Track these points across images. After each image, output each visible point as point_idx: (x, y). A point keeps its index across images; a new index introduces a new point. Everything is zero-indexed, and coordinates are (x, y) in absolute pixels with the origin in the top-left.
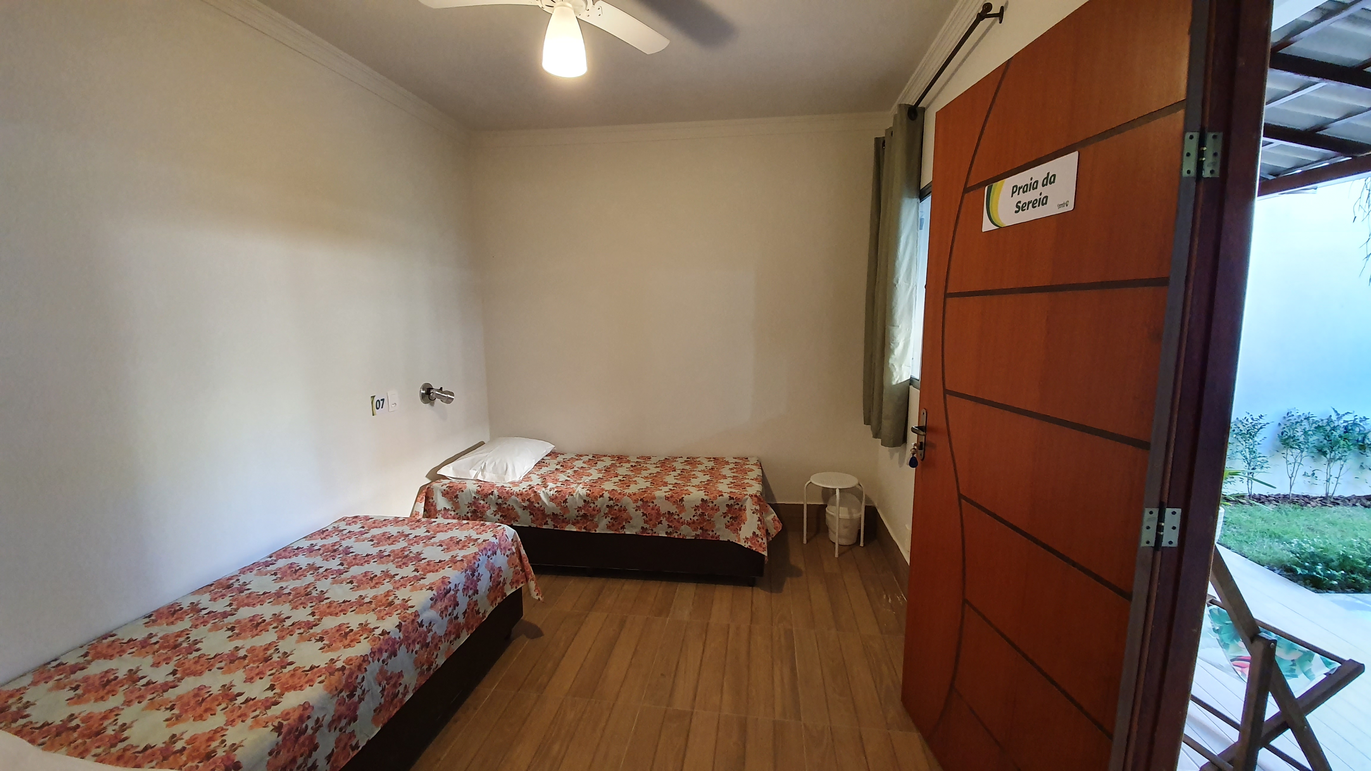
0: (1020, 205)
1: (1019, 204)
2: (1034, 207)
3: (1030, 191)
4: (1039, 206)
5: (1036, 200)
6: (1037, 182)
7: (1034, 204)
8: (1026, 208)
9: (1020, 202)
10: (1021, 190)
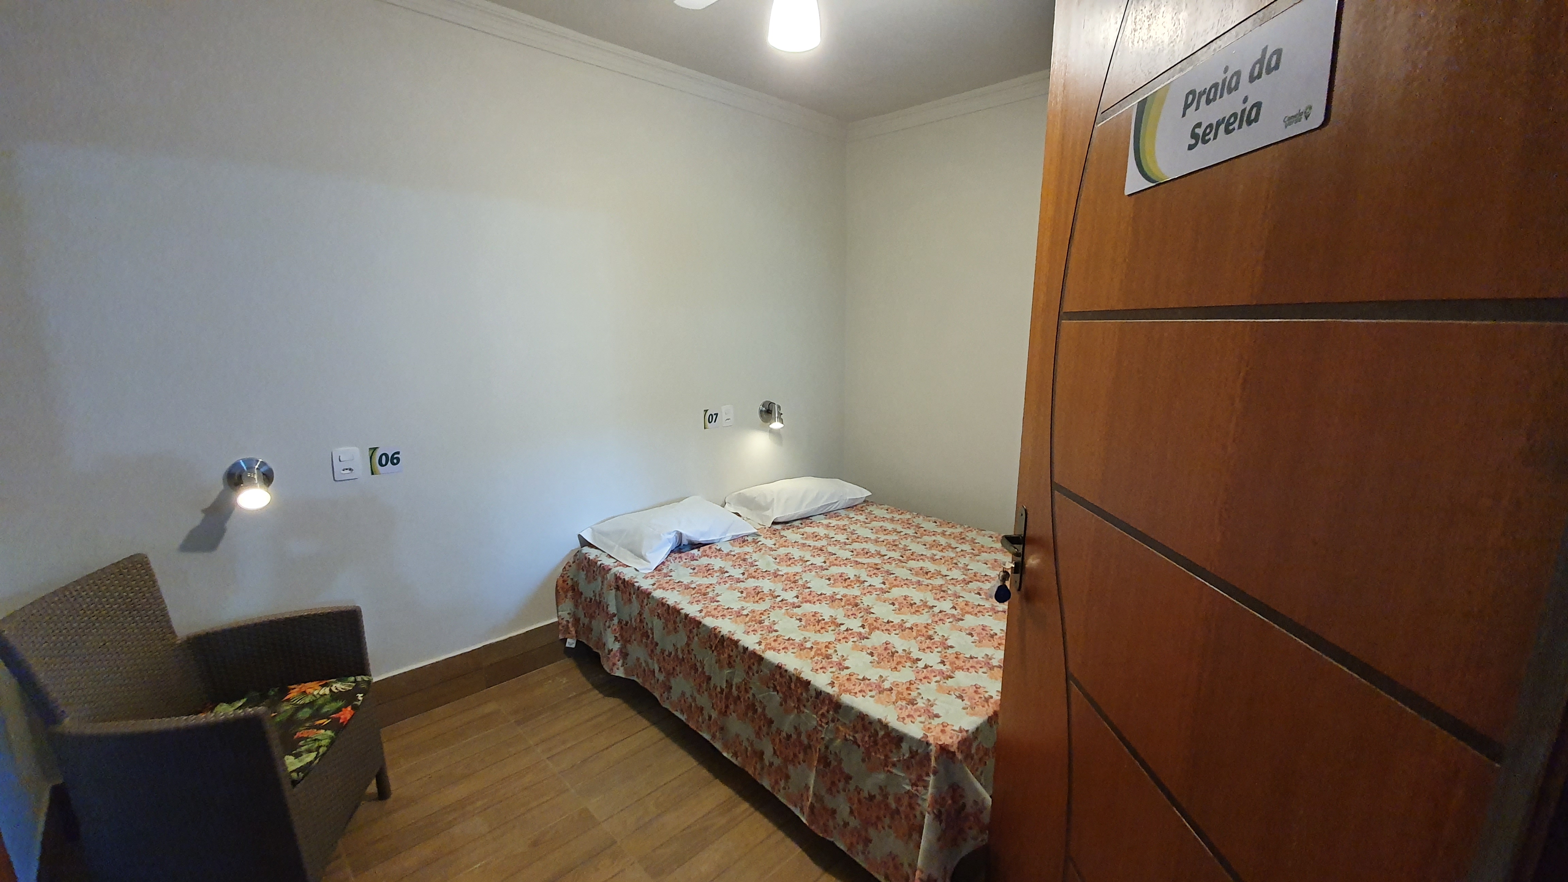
0: (1200, 131)
1: (1197, 130)
2: (1228, 131)
3: (1221, 97)
4: (1240, 127)
5: (1235, 115)
6: (1238, 74)
7: (1228, 125)
8: (1211, 136)
9: (1199, 125)
10: (1204, 98)
